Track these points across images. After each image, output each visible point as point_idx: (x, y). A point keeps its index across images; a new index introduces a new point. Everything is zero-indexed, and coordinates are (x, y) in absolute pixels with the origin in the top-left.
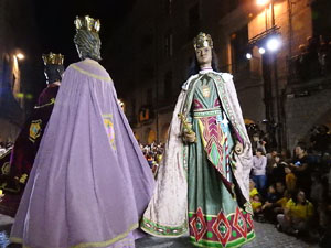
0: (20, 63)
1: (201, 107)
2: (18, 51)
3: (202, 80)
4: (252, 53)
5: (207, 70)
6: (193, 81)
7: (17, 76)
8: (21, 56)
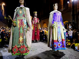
0: (4, 6)
1: (19, 16)
2: (3, 3)
3: (20, 9)
4: (69, 2)
5: (22, 6)
6: (17, 9)
7: (3, 10)
8: (4, 4)
